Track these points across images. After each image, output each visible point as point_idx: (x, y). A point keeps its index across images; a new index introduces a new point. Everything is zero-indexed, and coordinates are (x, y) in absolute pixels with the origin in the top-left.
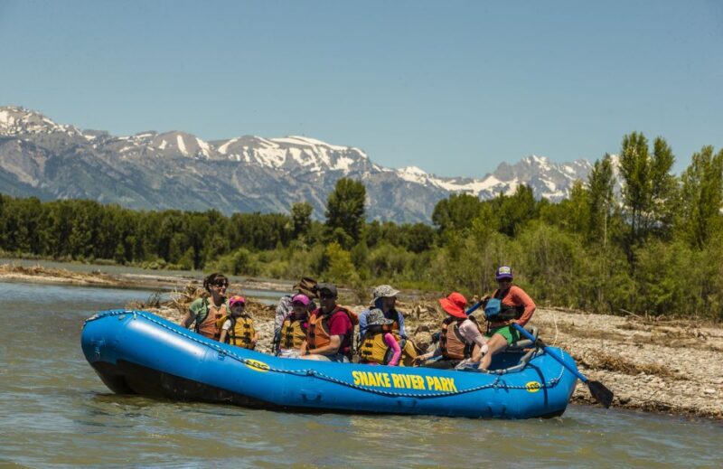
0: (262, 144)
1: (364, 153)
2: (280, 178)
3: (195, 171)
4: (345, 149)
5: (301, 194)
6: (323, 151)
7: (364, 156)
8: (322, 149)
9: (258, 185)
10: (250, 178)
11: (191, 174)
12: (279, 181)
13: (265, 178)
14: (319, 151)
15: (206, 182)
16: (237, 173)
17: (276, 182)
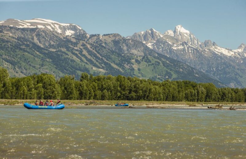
0: (20, 23)
1: (80, 27)
2: (64, 38)
3: (11, 35)
4: (68, 25)
5: (82, 47)
6: (57, 26)
7: (80, 28)
8: (56, 25)
9: (52, 43)
10: (47, 38)
11: (10, 36)
12: (65, 40)
13: (55, 38)
14: (55, 26)
15: (21, 41)
16: (37, 35)
17: (63, 41)
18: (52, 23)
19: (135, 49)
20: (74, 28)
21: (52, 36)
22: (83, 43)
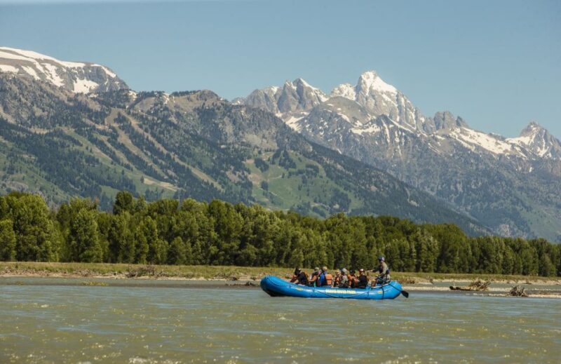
18: (39, 61)
19: (256, 131)
20: (96, 75)
21: (38, 93)
22: (119, 114)
